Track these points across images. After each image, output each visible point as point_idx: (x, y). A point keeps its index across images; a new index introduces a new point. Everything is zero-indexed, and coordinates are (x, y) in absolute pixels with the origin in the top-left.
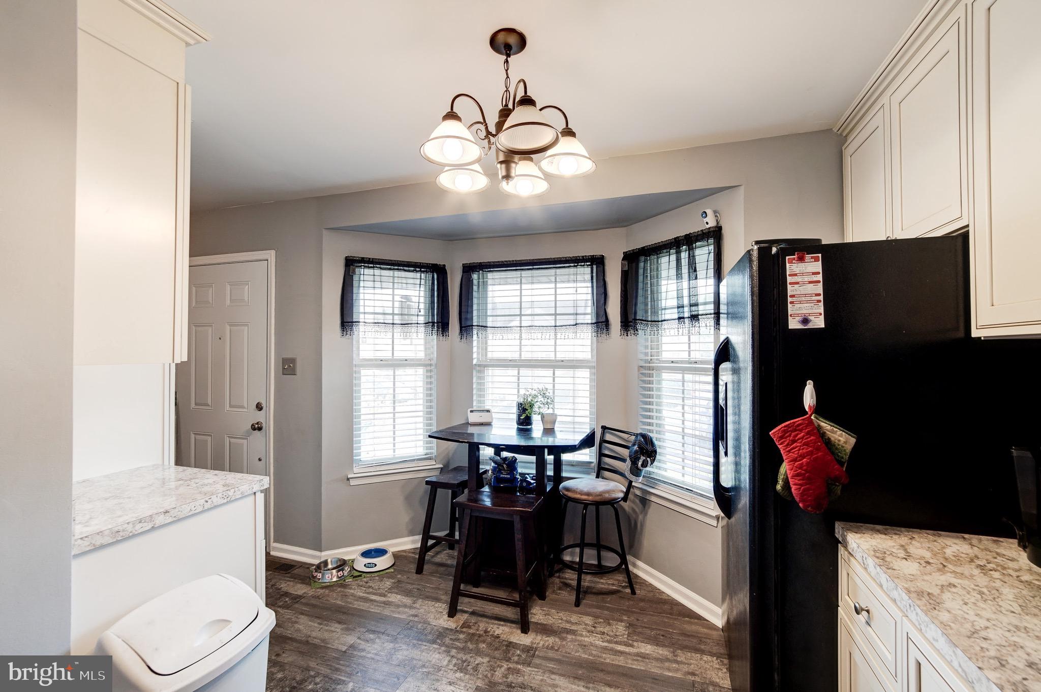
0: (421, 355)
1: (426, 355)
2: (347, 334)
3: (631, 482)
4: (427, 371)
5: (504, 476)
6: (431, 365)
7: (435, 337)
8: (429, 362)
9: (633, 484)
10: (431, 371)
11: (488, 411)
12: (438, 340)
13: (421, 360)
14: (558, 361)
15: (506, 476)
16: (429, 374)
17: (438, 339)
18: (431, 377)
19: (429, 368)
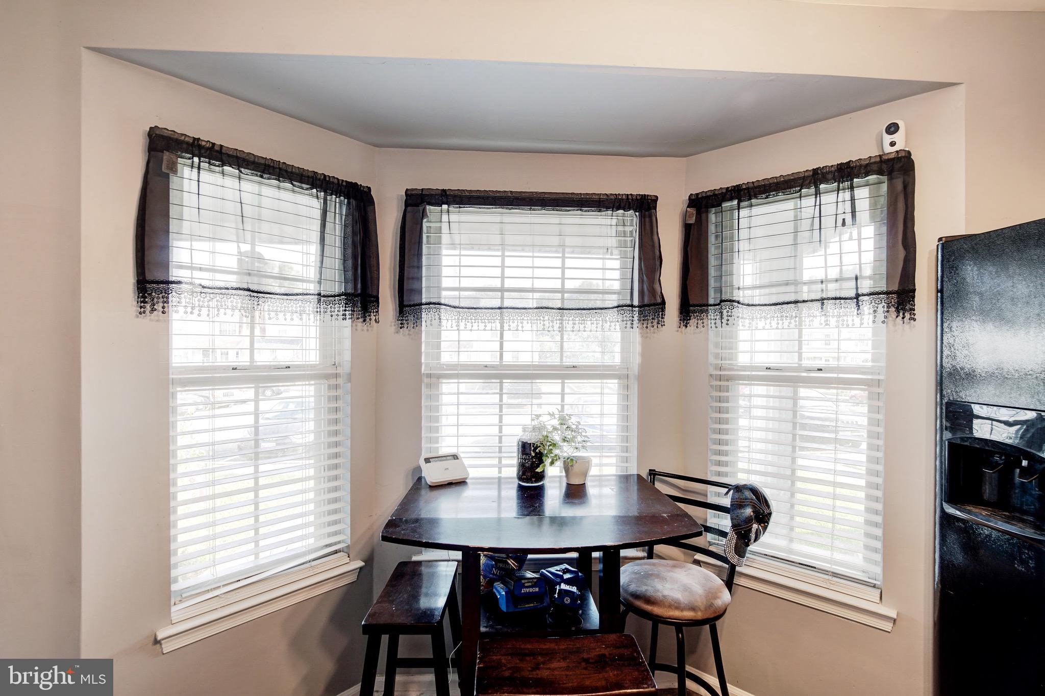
0: (313, 357)
1: (324, 356)
2: (153, 310)
3: (733, 567)
4: (330, 387)
5: (528, 590)
6: (336, 376)
7: (348, 322)
8: (333, 371)
9: (738, 569)
10: (337, 387)
11: (455, 457)
12: (354, 330)
13: (313, 367)
14: (567, 367)
15: (531, 590)
16: (333, 393)
17: (354, 327)
18: (336, 398)
19: (333, 382)
